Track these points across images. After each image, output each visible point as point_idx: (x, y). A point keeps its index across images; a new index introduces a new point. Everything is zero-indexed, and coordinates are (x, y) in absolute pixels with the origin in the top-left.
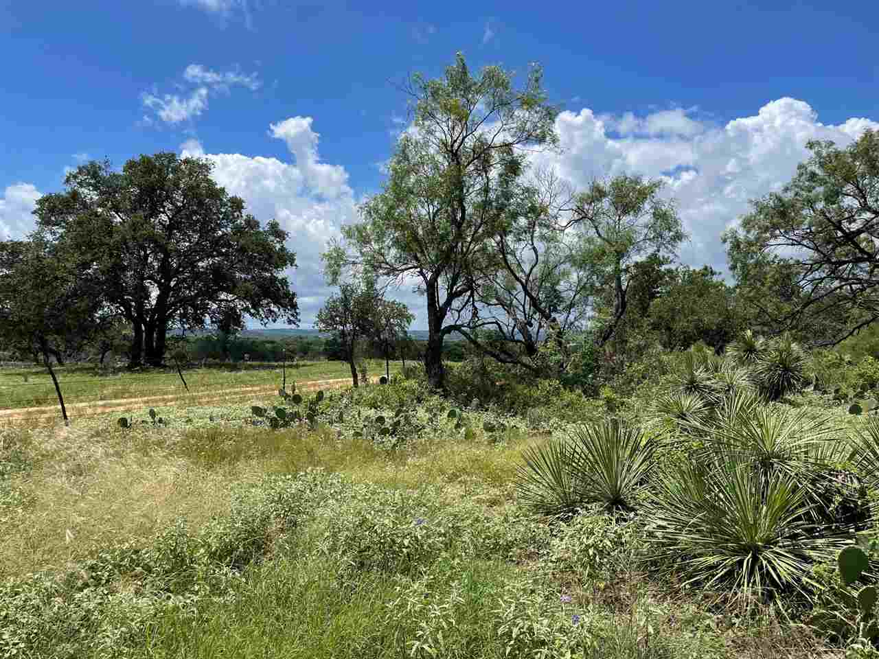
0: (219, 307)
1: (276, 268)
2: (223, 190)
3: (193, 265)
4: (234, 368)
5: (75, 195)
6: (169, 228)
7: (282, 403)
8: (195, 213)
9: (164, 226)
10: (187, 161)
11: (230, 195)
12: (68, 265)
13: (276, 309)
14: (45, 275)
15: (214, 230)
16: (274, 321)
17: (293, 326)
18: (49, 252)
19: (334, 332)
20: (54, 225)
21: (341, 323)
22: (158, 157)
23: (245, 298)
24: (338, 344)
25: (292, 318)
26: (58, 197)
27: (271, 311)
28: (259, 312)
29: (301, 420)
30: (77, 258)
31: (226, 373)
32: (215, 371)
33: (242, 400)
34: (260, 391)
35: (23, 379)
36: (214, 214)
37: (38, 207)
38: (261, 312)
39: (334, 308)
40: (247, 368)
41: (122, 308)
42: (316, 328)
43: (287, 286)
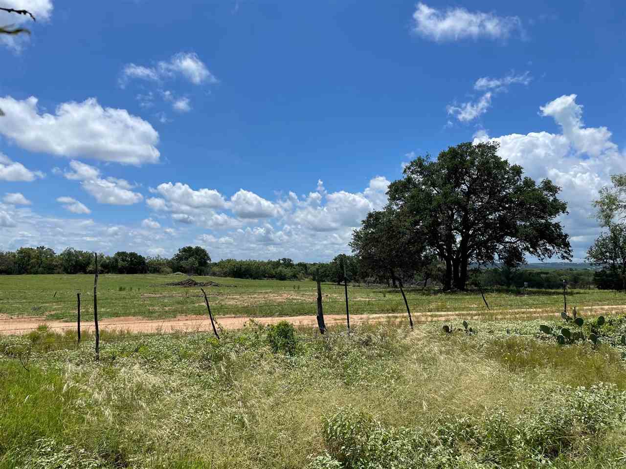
0: (505, 247)
1: (550, 215)
2: (506, 162)
3: (485, 217)
4: (518, 293)
5: (409, 180)
6: (467, 194)
7: (565, 324)
8: (485, 181)
9: (464, 193)
10: (480, 146)
11: (512, 165)
12: (406, 224)
13: (551, 248)
14: (393, 231)
15: (499, 191)
16: (550, 257)
17: (566, 261)
18: (395, 217)
19: (604, 265)
20: (397, 200)
21: (611, 258)
22: (460, 147)
23: (525, 240)
24: (607, 276)
25: (565, 255)
26: (400, 181)
27: (546, 250)
28: (536, 250)
29: (584, 340)
30: (411, 219)
31: (513, 297)
32: (504, 295)
33: (530, 319)
34: (542, 312)
35: (383, 295)
36: (500, 180)
37: (389, 190)
38: (539, 251)
39: (604, 245)
40: (530, 293)
41: (438, 250)
42: (587, 261)
43: (560, 229)
